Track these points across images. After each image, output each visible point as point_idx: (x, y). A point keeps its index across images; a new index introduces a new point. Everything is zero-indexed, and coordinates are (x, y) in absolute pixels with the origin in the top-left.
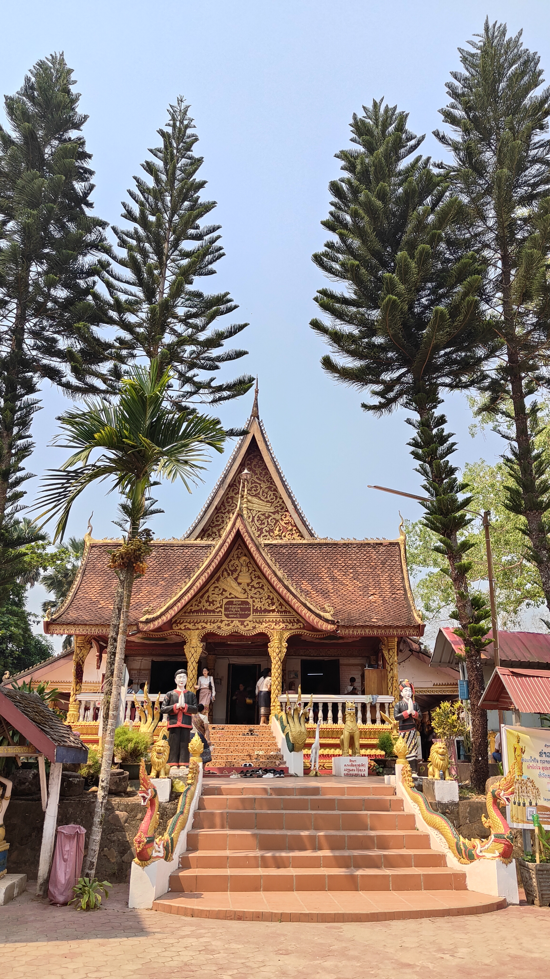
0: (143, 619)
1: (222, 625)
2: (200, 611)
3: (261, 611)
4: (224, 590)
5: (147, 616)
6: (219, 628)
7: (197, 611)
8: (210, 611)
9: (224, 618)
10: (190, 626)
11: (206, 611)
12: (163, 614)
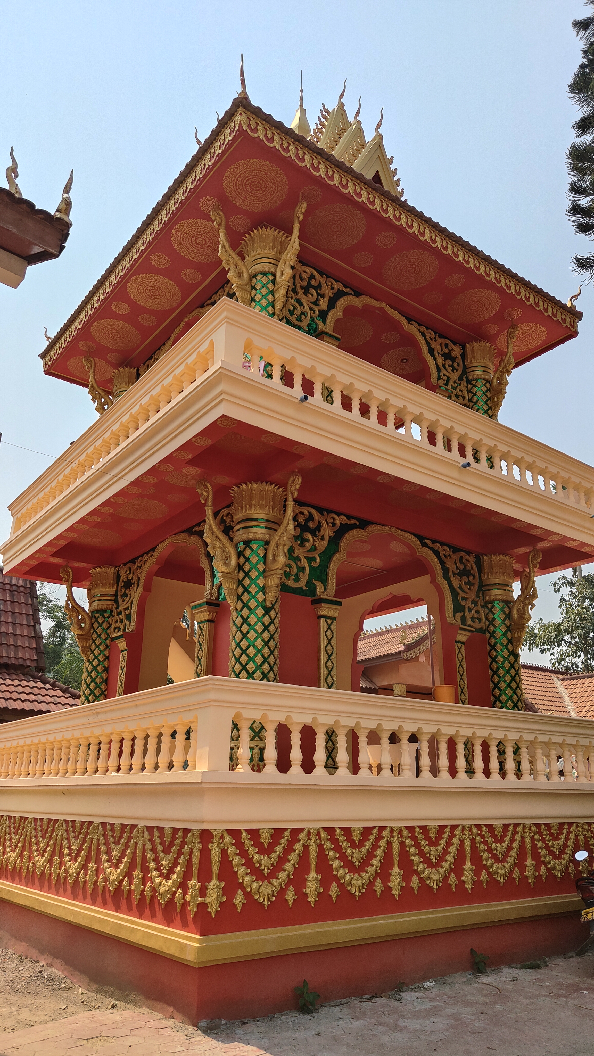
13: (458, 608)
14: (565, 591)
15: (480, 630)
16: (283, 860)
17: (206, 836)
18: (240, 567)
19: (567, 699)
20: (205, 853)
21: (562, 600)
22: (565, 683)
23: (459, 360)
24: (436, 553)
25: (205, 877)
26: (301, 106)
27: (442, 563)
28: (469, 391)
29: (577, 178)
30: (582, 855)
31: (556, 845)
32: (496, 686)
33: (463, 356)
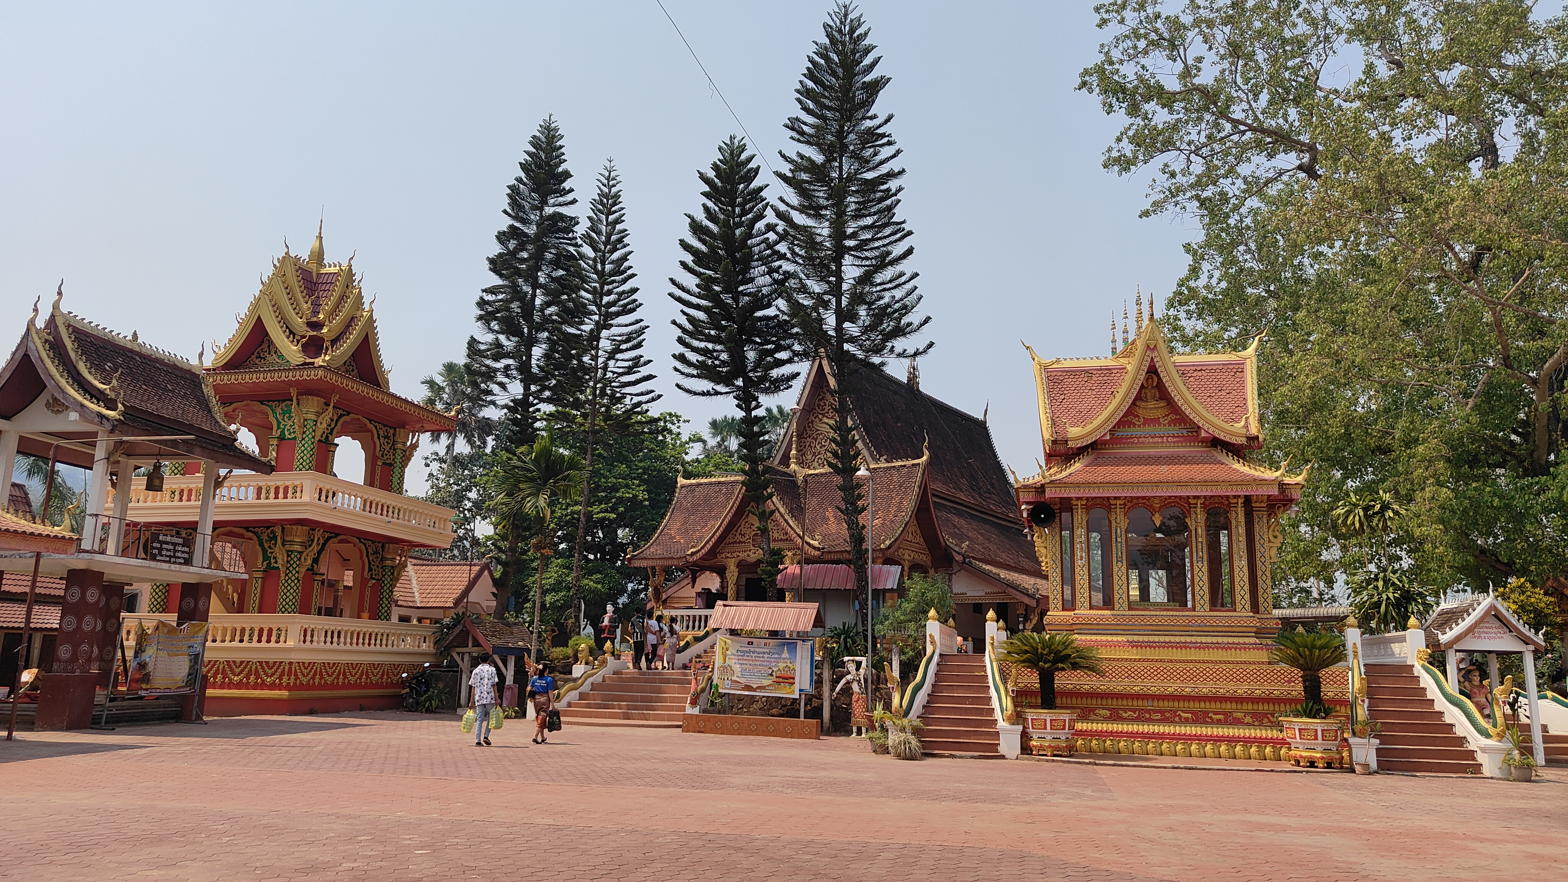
0: (689, 552)
1: (751, 553)
2: (735, 542)
3: (778, 541)
4: (752, 525)
5: (692, 550)
6: (748, 556)
7: (733, 543)
8: (742, 542)
9: (752, 548)
10: (729, 555)
11: (740, 542)
12: (702, 548)
13: (370, 570)
14: (435, 466)
15: (378, 580)
16: (310, 671)
17: (291, 663)
18: (288, 562)
19: (414, 582)
20: (290, 669)
21: (431, 475)
22: (416, 568)
23: (392, 438)
24: (365, 545)
25: (289, 675)
26: (320, 233)
27: (367, 549)
28: (394, 455)
29: (469, 360)
30: (404, 675)
31: (396, 672)
32: (381, 605)
33: (394, 435)
